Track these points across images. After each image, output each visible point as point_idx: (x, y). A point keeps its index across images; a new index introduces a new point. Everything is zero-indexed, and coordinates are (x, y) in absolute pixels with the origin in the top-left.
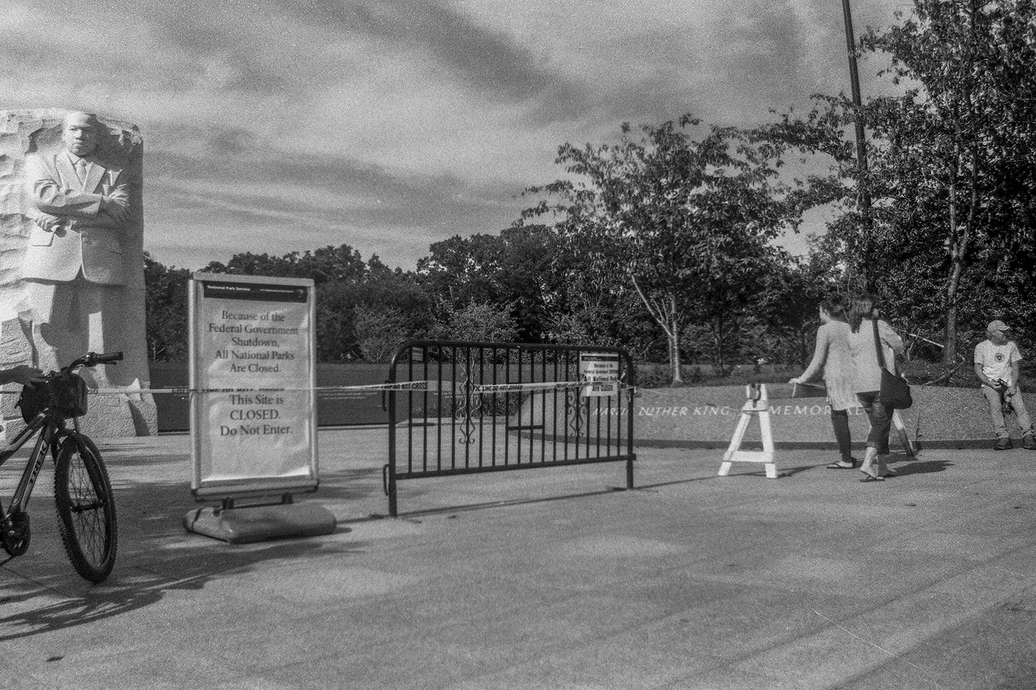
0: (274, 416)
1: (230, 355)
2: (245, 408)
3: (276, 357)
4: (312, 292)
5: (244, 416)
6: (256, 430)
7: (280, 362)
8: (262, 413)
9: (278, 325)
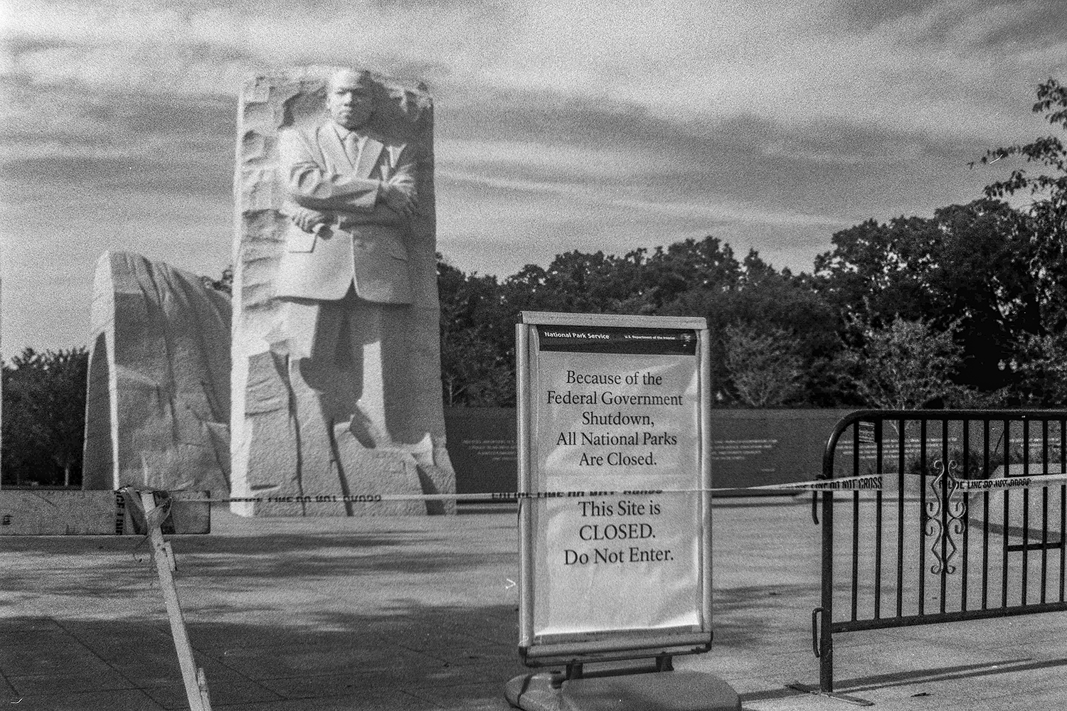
0: (646, 532)
1: (579, 438)
2: (602, 521)
3: (649, 441)
4: (704, 339)
5: (601, 534)
6: (619, 556)
7: (656, 450)
8: (627, 531)
9: (654, 391)
